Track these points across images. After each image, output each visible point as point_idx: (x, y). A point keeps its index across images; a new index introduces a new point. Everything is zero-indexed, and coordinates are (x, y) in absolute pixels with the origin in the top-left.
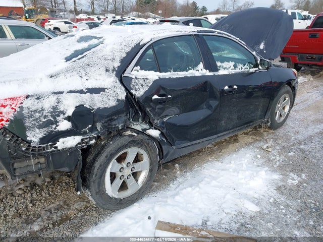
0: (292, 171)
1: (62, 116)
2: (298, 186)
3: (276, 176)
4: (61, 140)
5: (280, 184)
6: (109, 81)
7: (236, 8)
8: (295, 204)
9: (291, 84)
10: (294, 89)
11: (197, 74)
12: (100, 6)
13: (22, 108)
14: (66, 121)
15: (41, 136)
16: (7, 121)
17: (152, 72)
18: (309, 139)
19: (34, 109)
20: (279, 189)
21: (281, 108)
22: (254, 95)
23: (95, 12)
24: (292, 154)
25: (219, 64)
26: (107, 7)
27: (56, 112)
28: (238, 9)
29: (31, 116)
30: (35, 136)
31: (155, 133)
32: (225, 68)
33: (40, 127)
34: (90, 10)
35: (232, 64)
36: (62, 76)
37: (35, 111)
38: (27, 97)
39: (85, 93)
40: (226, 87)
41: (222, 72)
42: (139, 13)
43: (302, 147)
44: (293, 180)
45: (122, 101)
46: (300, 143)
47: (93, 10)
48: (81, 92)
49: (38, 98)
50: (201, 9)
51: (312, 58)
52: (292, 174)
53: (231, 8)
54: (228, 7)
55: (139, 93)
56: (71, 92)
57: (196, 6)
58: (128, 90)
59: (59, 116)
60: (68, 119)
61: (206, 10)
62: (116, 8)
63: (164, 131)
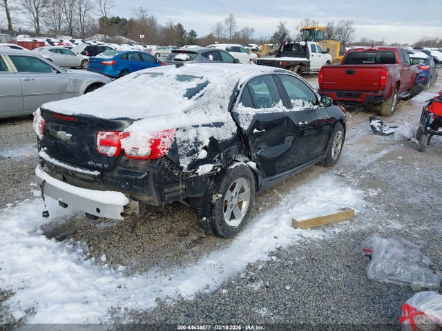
0: (369, 187)
1: (201, 146)
2: (378, 196)
3: (359, 192)
4: (200, 167)
5: (365, 196)
6: (225, 117)
7: (233, 34)
8: (382, 206)
9: (342, 121)
10: (344, 125)
11: (280, 111)
12: (47, 24)
13: (175, 138)
14: (204, 151)
15: (188, 163)
16: (167, 150)
17: (250, 108)
18: (371, 165)
19: (183, 139)
20: (365, 199)
21: (335, 145)
22: (305, 134)
23: (42, 32)
24: (363, 176)
25: (292, 101)
26: (59, 26)
27: (197, 143)
28: (235, 36)
29: (182, 146)
30: (185, 163)
31: (253, 165)
32: (297, 105)
33: (188, 155)
34: (33, 29)
35: (301, 101)
36: (192, 112)
37: (184, 142)
38: (177, 129)
39: (212, 127)
40: (301, 123)
41: (295, 109)
42: (107, 37)
43: (368, 171)
44: (373, 193)
45: (235, 134)
46: (364, 169)
47: (38, 30)
48: (209, 125)
49: (184, 131)
50: (189, 34)
51: (350, 94)
52: (370, 190)
53: (228, 34)
54: (223, 32)
55: (245, 126)
56: (204, 125)
57: (182, 30)
58: (238, 124)
59: (199, 146)
60: (205, 148)
61: (196, 36)
62: (71, 28)
63: (259, 163)
